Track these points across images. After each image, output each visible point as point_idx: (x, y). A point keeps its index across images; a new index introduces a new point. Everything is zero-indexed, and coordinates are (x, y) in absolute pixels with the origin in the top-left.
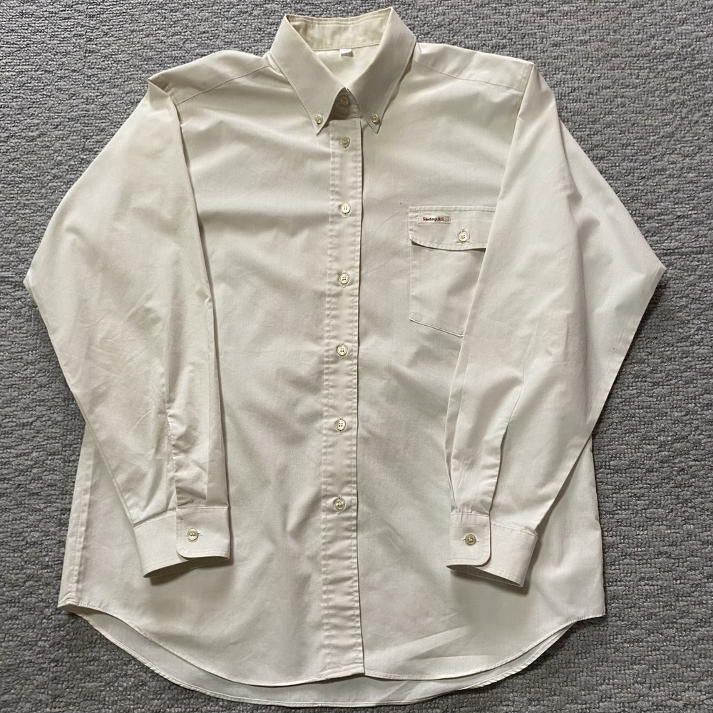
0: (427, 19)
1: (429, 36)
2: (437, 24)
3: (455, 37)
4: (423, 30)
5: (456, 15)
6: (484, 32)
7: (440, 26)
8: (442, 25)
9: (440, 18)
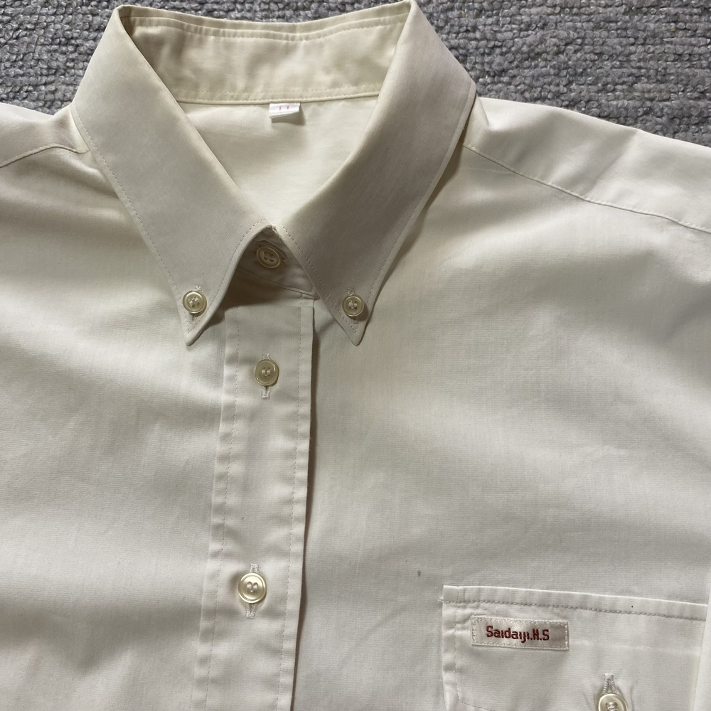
0: (499, 36)
1: (505, 79)
2: (525, 49)
3: (574, 86)
4: (490, 63)
5: (575, 29)
6: (648, 77)
7: (533, 55)
8: (539, 54)
9: (533, 37)
